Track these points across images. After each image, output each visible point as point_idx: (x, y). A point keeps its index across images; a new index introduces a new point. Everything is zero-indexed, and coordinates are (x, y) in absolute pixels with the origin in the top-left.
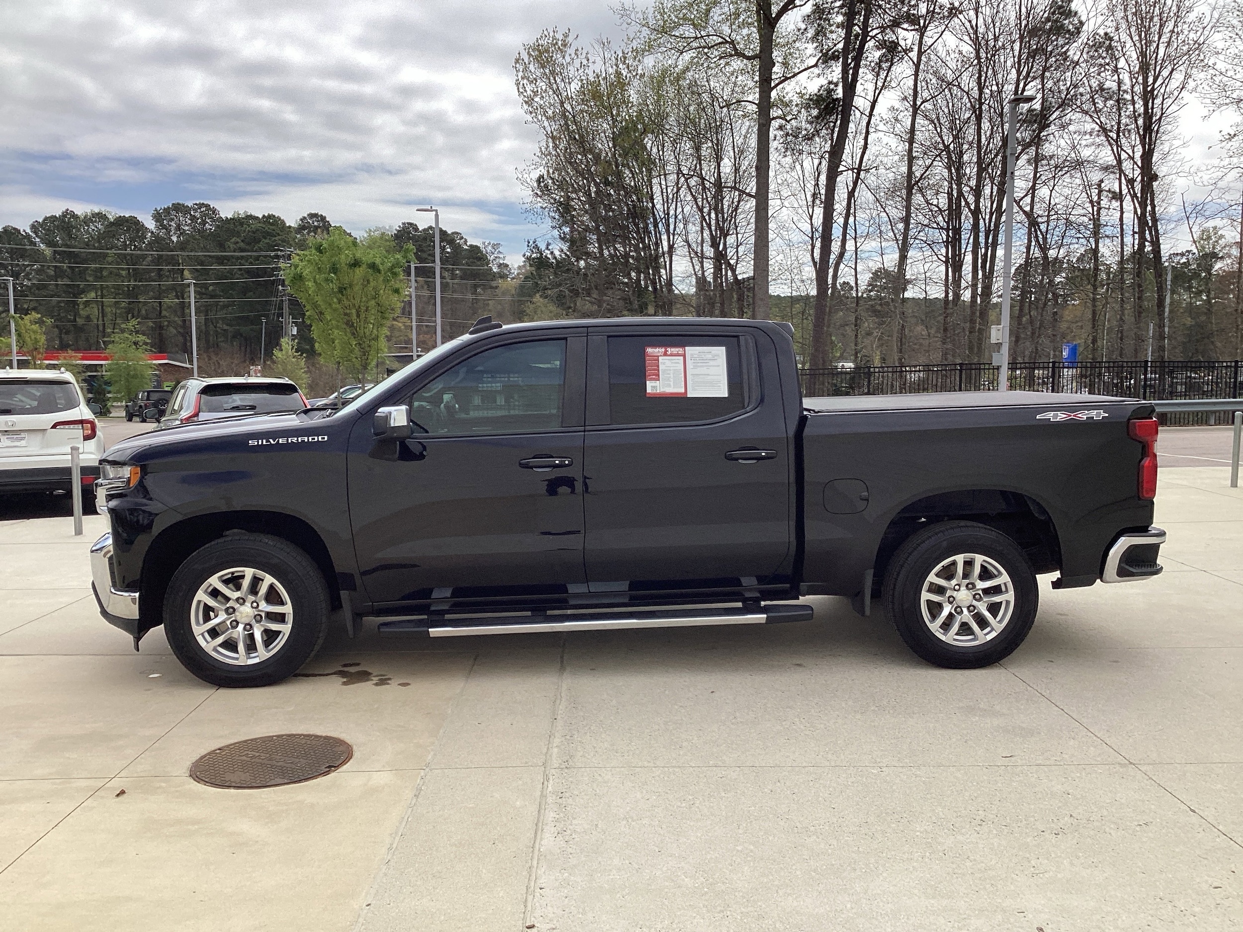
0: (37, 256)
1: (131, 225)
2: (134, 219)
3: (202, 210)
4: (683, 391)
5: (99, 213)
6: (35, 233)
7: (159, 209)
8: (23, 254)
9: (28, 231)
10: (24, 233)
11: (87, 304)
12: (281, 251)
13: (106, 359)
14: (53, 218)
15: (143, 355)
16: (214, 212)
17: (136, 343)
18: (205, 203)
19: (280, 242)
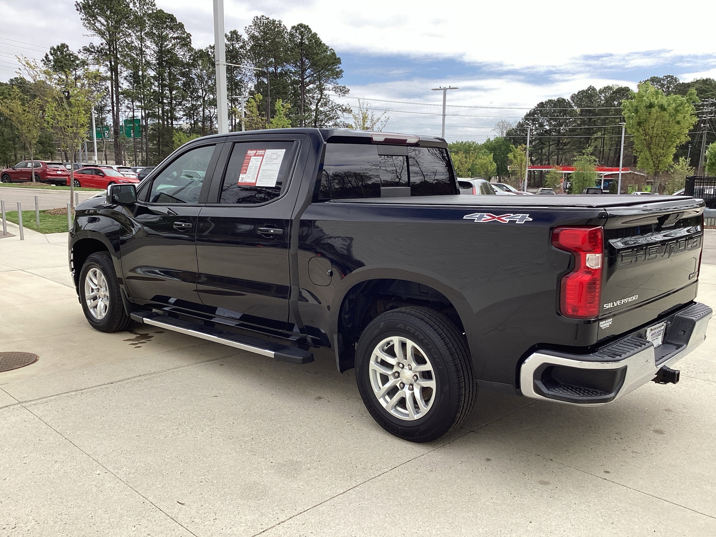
0: (572, 113)
1: (623, 92)
2: (627, 89)
3: (668, 79)
4: (254, 181)
5: (608, 87)
6: (573, 101)
7: (642, 81)
8: (565, 113)
9: (569, 100)
10: (567, 101)
11: (596, 139)
12: (707, 101)
13: (572, 170)
14: (583, 92)
15: (593, 168)
16: (676, 80)
17: (590, 161)
18: (671, 75)
19: (711, 96)
